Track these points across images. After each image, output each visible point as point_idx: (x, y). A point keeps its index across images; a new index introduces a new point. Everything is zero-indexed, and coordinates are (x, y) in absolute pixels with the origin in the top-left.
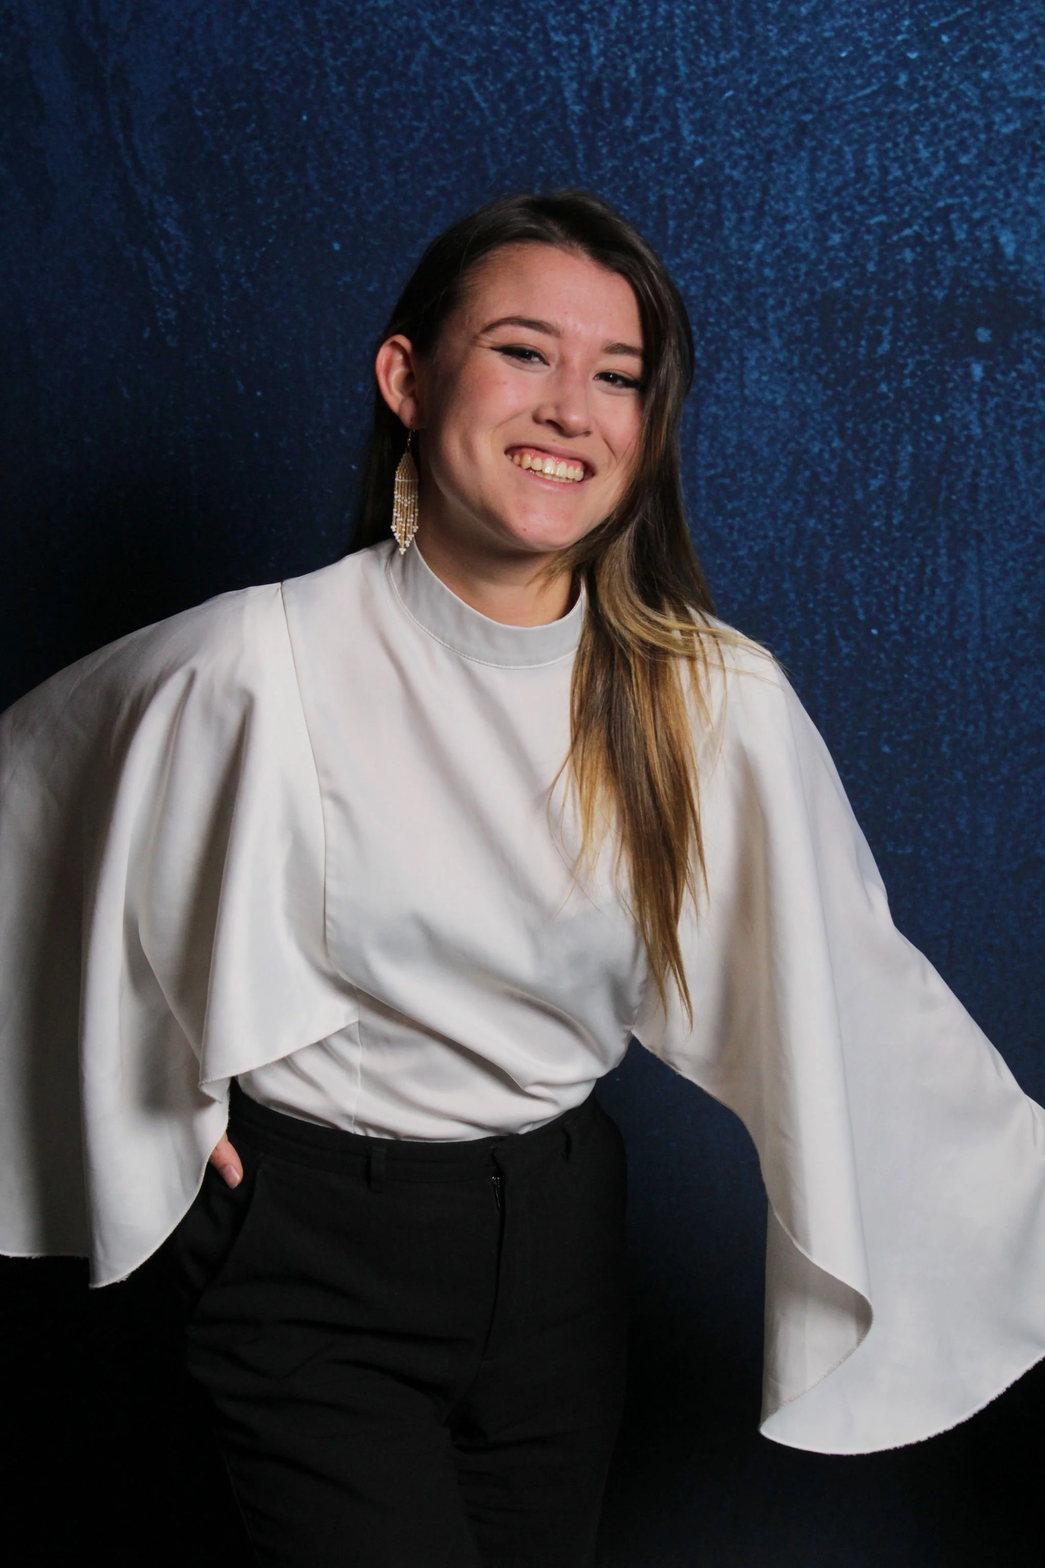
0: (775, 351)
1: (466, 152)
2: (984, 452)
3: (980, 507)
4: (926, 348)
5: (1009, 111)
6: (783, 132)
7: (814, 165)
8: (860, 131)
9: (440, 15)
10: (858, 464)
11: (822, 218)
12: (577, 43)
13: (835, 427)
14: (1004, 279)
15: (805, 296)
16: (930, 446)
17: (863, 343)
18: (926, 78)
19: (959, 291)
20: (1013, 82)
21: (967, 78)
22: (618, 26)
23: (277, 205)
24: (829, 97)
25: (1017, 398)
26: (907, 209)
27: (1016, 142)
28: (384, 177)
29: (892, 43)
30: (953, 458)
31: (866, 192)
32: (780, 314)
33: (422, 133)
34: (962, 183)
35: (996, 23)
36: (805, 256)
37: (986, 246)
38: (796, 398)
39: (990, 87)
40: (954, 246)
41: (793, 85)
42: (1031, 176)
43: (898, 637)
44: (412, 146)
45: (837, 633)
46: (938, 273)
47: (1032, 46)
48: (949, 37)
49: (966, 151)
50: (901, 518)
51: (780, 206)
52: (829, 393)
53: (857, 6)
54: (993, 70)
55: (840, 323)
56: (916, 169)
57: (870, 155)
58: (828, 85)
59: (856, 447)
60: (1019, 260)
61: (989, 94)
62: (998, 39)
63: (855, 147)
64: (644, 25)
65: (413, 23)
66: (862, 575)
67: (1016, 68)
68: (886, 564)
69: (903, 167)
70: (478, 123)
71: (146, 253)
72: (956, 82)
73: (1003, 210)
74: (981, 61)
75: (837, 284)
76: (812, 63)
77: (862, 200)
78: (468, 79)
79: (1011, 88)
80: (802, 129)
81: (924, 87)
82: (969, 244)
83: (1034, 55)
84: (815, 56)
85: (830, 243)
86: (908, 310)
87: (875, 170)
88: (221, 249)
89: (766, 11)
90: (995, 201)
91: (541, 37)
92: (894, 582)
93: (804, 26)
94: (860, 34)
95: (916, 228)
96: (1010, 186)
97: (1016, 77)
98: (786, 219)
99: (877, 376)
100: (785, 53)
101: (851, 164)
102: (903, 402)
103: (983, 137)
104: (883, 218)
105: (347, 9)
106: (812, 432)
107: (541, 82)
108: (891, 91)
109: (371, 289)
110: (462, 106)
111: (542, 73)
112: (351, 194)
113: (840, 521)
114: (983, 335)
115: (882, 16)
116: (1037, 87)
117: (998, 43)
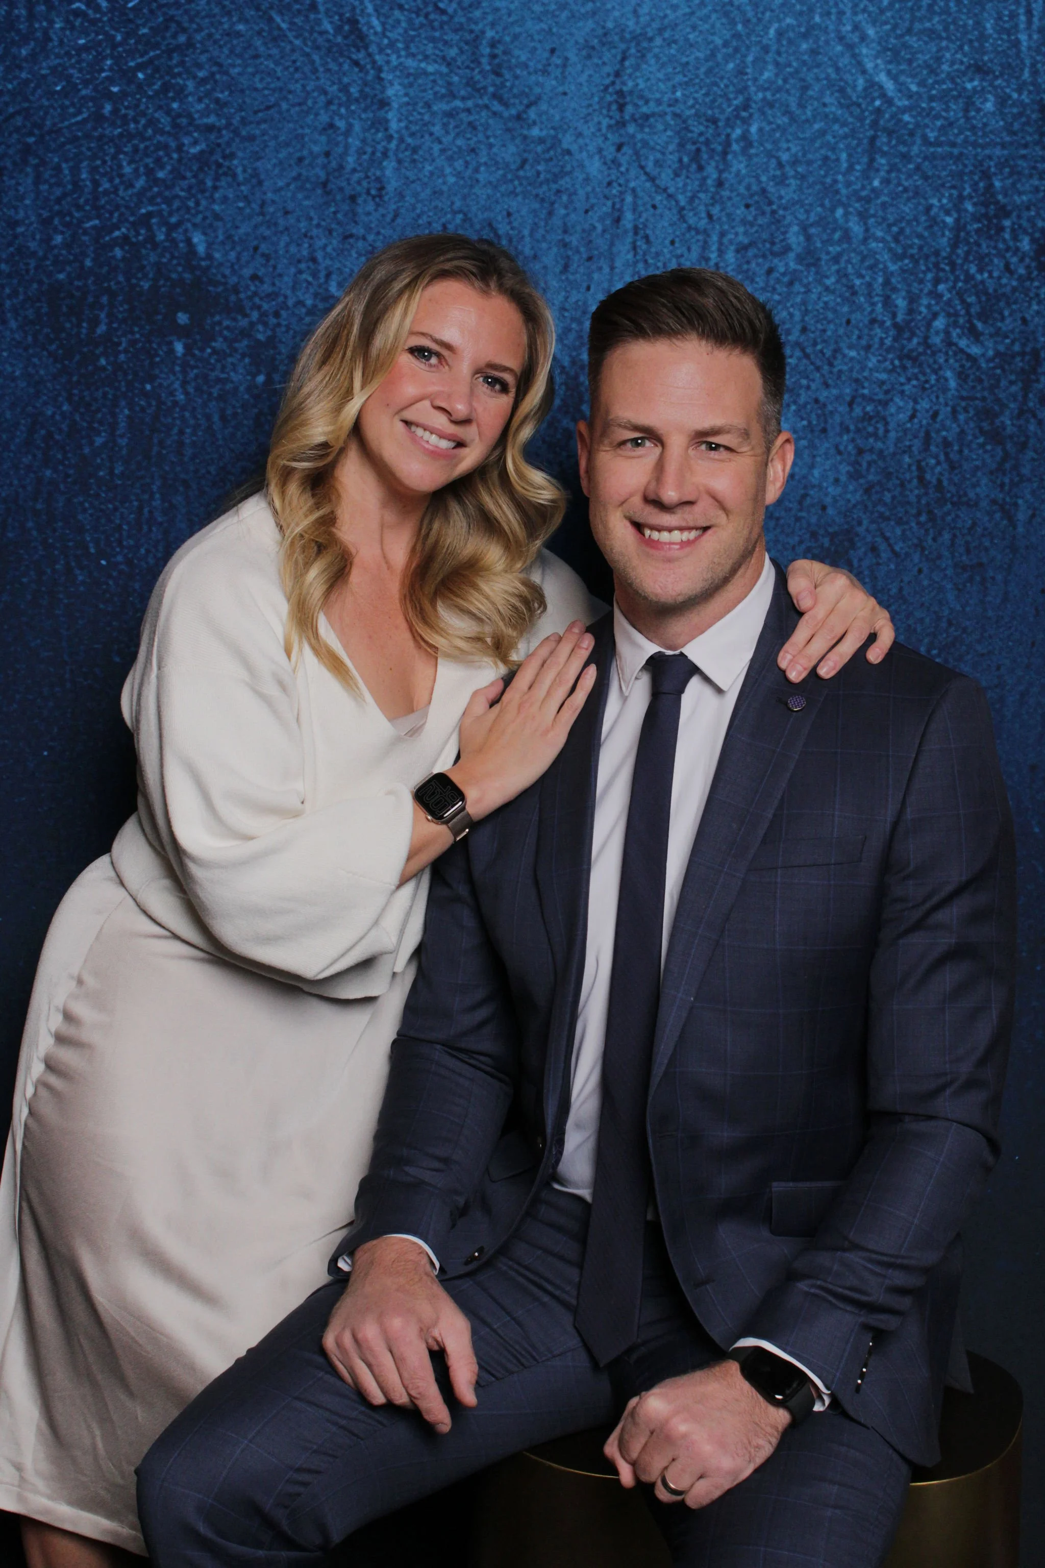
0: (12, 330)
2: (187, 414)
3: (186, 459)
4: (136, 329)
5: (196, 135)
6: (11, 152)
7: (38, 180)
8: (74, 151)
10: (85, 424)
11: (46, 222)
13: (64, 394)
14: (198, 273)
15: (35, 286)
16: (143, 410)
17: (85, 325)
18: (127, 108)
19: (162, 282)
20: (198, 111)
21: (160, 107)
24: (48, 123)
25: (212, 370)
26: (116, 215)
27: (202, 160)
29: (96, 79)
30: (162, 419)
31: (82, 201)
32: (15, 301)
34: (159, 194)
35: (182, 63)
36: (34, 254)
37: (181, 245)
38: (31, 370)
39: (179, 116)
40: (155, 246)
41: (17, 113)
42: (215, 188)
43: (122, 567)
45: (73, 564)
46: (144, 267)
47: (211, 82)
48: (145, 74)
49: (162, 167)
50: (121, 468)
51: (12, 212)
52: (59, 366)
53: (66, 49)
54: (181, 101)
55: (65, 309)
56: (122, 183)
57: (83, 170)
58: (46, 113)
59: (82, 410)
60: (209, 257)
61: (178, 121)
62: (185, 76)
63: (71, 164)
66: (91, 515)
67: (200, 100)
68: (110, 506)
69: (111, 180)
72: (151, 111)
73: (195, 216)
74: (171, 94)
75: (61, 276)
76: (33, 94)
77: (79, 208)
79: (196, 116)
80: (27, 150)
81: (125, 116)
82: (167, 244)
83: (213, 90)
84: (35, 89)
85: (54, 243)
86: (120, 298)
87: (88, 183)
90: (188, 209)
92: (118, 522)
93: (24, 65)
94: (71, 71)
95: (124, 230)
96: (199, 196)
97: (201, 107)
98: (16, 223)
99: (97, 352)
100: (10, 86)
101: (69, 178)
102: (119, 373)
103: (175, 156)
104: (97, 222)
106: (45, 398)
108: (99, 118)
113: (71, 472)
114: (182, 318)
115: (89, 57)
116: (218, 115)
117: (184, 80)
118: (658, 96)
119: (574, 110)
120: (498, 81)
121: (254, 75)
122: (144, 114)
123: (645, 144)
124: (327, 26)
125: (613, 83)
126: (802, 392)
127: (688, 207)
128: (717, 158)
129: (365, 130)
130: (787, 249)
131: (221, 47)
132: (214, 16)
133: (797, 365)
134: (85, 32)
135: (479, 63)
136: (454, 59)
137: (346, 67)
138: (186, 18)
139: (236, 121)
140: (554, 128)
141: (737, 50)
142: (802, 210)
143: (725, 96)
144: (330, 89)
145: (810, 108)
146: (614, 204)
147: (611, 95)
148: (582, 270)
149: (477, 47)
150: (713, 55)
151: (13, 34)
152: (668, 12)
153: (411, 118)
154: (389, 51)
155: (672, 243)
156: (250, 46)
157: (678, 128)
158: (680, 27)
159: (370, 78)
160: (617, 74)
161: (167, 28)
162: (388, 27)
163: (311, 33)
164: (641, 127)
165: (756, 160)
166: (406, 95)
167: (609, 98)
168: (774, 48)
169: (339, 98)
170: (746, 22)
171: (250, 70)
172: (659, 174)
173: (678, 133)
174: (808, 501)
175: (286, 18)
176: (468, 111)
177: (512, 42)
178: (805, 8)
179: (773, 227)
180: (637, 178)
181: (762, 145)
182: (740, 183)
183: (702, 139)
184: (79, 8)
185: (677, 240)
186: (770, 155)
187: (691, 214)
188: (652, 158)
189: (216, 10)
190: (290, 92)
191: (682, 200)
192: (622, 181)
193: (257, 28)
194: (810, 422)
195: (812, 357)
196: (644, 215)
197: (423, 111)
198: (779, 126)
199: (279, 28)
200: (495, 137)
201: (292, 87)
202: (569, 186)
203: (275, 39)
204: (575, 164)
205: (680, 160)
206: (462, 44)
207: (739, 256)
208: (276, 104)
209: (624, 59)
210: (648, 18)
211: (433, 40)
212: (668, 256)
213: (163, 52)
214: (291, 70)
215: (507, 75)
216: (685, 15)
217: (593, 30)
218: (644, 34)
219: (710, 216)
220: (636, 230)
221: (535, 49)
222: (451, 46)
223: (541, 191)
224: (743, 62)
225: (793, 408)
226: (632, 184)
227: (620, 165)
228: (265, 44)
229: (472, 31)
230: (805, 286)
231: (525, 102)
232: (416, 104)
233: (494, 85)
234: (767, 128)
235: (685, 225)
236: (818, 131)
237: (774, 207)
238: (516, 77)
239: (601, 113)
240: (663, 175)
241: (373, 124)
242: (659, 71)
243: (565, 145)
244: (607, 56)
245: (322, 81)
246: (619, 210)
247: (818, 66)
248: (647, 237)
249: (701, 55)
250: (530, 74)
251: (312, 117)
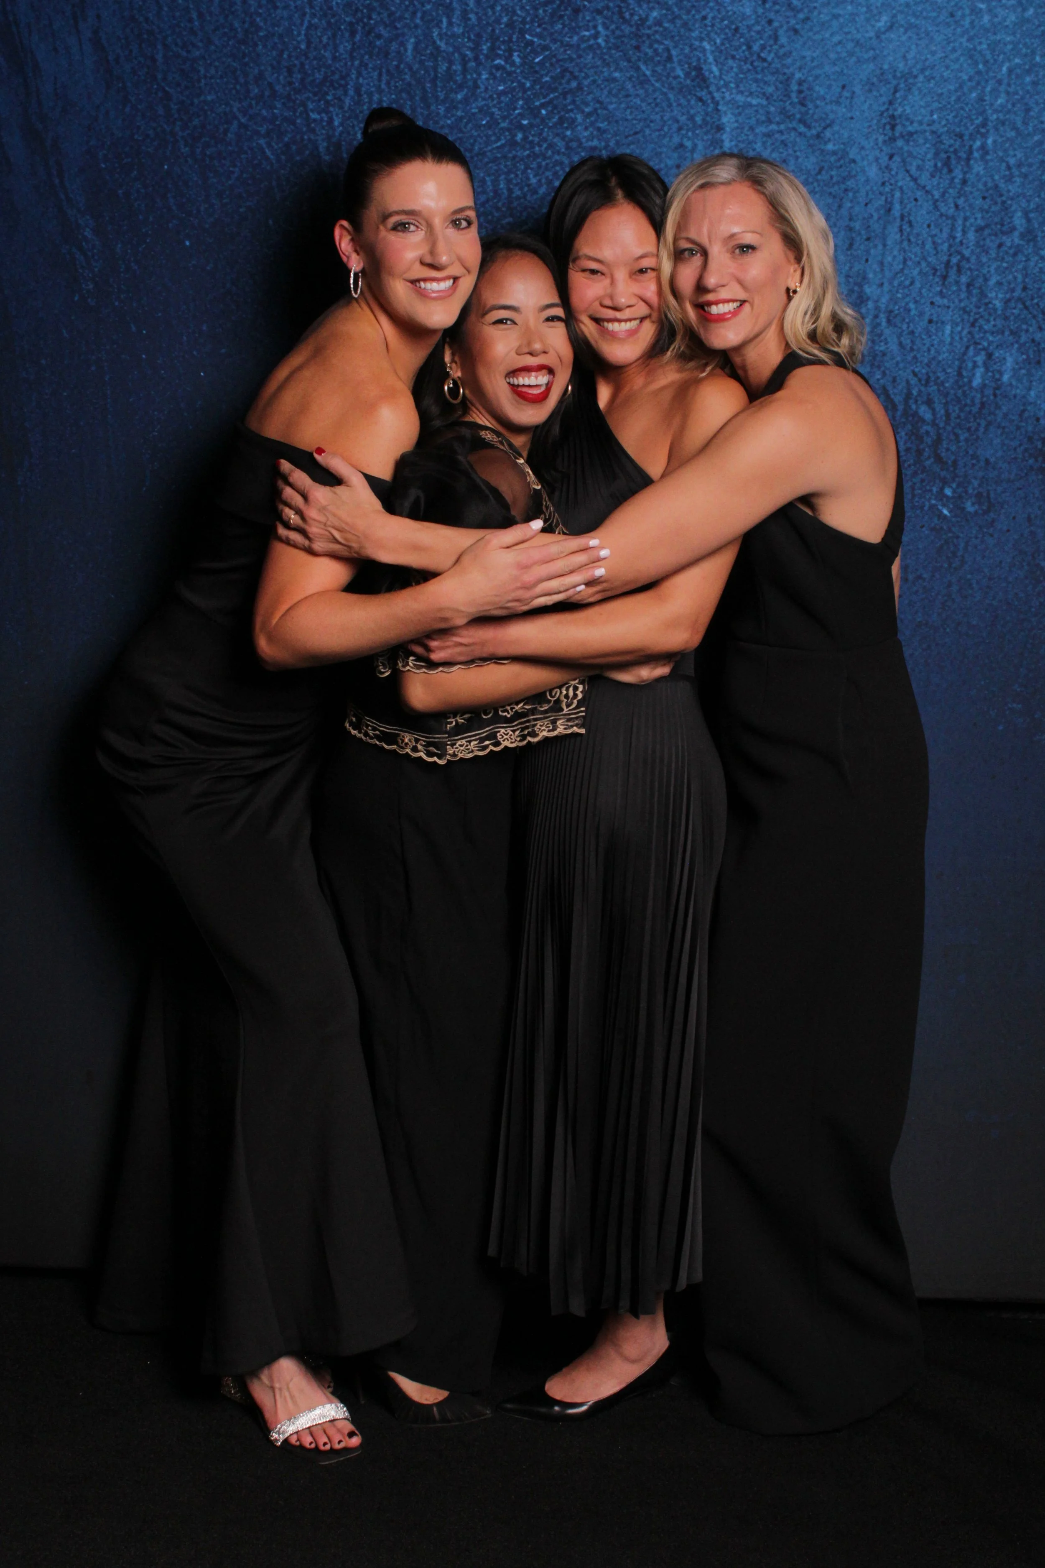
1: (262, 186)
8: (495, 168)
9: (243, 104)
12: (326, 119)
18: (533, 136)
20: (584, 137)
21: (558, 135)
22: (349, 108)
23: (151, 219)
24: (476, 148)
28: (214, 201)
29: (512, 115)
33: (236, 175)
35: (574, 102)
39: (571, 140)
44: (230, 182)
47: (595, 115)
48: (546, 110)
53: (490, 93)
54: (573, 130)
57: (501, 182)
58: (475, 141)
61: (570, 144)
62: (575, 111)
63: (493, 177)
64: (365, 107)
65: (228, 109)
67: (586, 129)
69: (521, 189)
70: (268, 168)
71: (74, 250)
72: (550, 138)
74: (565, 125)
76: (465, 127)
78: (262, 142)
79: (584, 140)
81: (532, 142)
83: (596, 121)
84: (467, 124)
87: (505, 191)
88: (119, 246)
89: (437, 97)
91: (304, 115)
93: (460, 106)
94: (494, 110)
97: (586, 134)
100: (449, 122)
101: (491, 188)
104: (511, 219)
105: (189, 102)
107: (305, 142)
108: (513, 144)
109: (208, 268)
110: (259, 158)
111: (306, 137)
112: (195, 212)
115: (505, 99)
116: (599, 139)
117: (575, 114)
118: (920, 118)
119: (859, 130)
120: (803, 109)
121: (625, 110)
122: (545, 140)
123: (910, 154)
124: (680, 73)
125: (887, 110)
126: (1023, 334)
127: (941, 199)
128: (962, 163)
129: (706, 148)
130: (1014, 229)
131: (602, 89)
132: (597, 67)
133: (1019, 315)
134: (503, 81)
135: (790, 97)
136: (772, 95)
137: (693, 102)
138: (577, 69)
139: (612, 144)
140: (844, 144)
141: (978, 83)
142: (1024, 201)
143: (969, 117)
144: (679, 118)
145: (1031, 124)
146: (886, 199)
147: (886, 118)
148: (862, 247)
149: (788, 85)
150: (961, 86)
151: (452, 83)
152: (929, 56)
153: (740, 139)
154: (724, 90)
155: (929, 226)
156: (623, 88)
157: (934, 142)
158: (936, 68)
159: (710, 110)
160: (891, 103)
161: (563, 77)
162: (724, 72)
163: (668, 78)
164: (908, 141)
165: (991, 164)
166: (737, 121)
167: (884, 121)
168: (1005, 81)
169: (687, 125)
170: (986, 62)
171: (623, 106)
172: (920, 176)
173: (934, 145)
174: (1026, 414)
175: (650, 67)
176: (781, 132)
177: (814, 81)
178: (1029, 51)
179: (1003, 213)
180: (903, 179)
181: (996, 153)
182: (979, 181)
183: (952, 149)
184: (499, 64)
185: (932, 224)
186: (1002, 160)
187: (943, 204)
188: (914, 164)
189: (599, 63)
190: (652, 121)
191: (937, 195)
192: (892, 181)
193: (628, 75)
194: (1028, 356)
195: (1031, 308)
196: (908, 206)
197: (749, 133)
198: (1008, 139)
199: (645, 75)
200: (801, 151)
201: (653, 117)
202: (854, 186)
203: (641, 83)
204: (859, 170)
205: (936, 165)
206: (778, 83)
207: (978, 235)
208: (642, 130)
209: (896, 91)
210: (913, 61)
211: (756, 81)
212: (926, 236)
213: (560, 94)
214: (653, 105)
215: (810, 107)
216: (941, 58)
217: (873, 71)
218: (910, 73)
219: (957, 206)
220: (902, 217)
221: (829, 87)
222: (769, 85)
223: (832, 190)
224: (983, 91)
225: (1016, 346)
226: (900, 184)
227: (891, 170)
228: (634, 86)
229: (785, 74)
230: (1026, 256)
231: (823, 125)
232: (743, 128)
233: (800, 113)
234: (1000, 140)
235: (938, 213)
236: (1036, 142)
237: (1004, 198)
238: (817, 107)
239: (878, 132)
240: (923, 177)
241: (712, 143)
242: (921, 99)
243: (851, 156)
244: (883, 90)
245: (676, 112)
246: (891, 203)
247: (1038, 93)
248: (910, 222)
249: (952, 88)
250: (826, 104)
251: (667, 139)
